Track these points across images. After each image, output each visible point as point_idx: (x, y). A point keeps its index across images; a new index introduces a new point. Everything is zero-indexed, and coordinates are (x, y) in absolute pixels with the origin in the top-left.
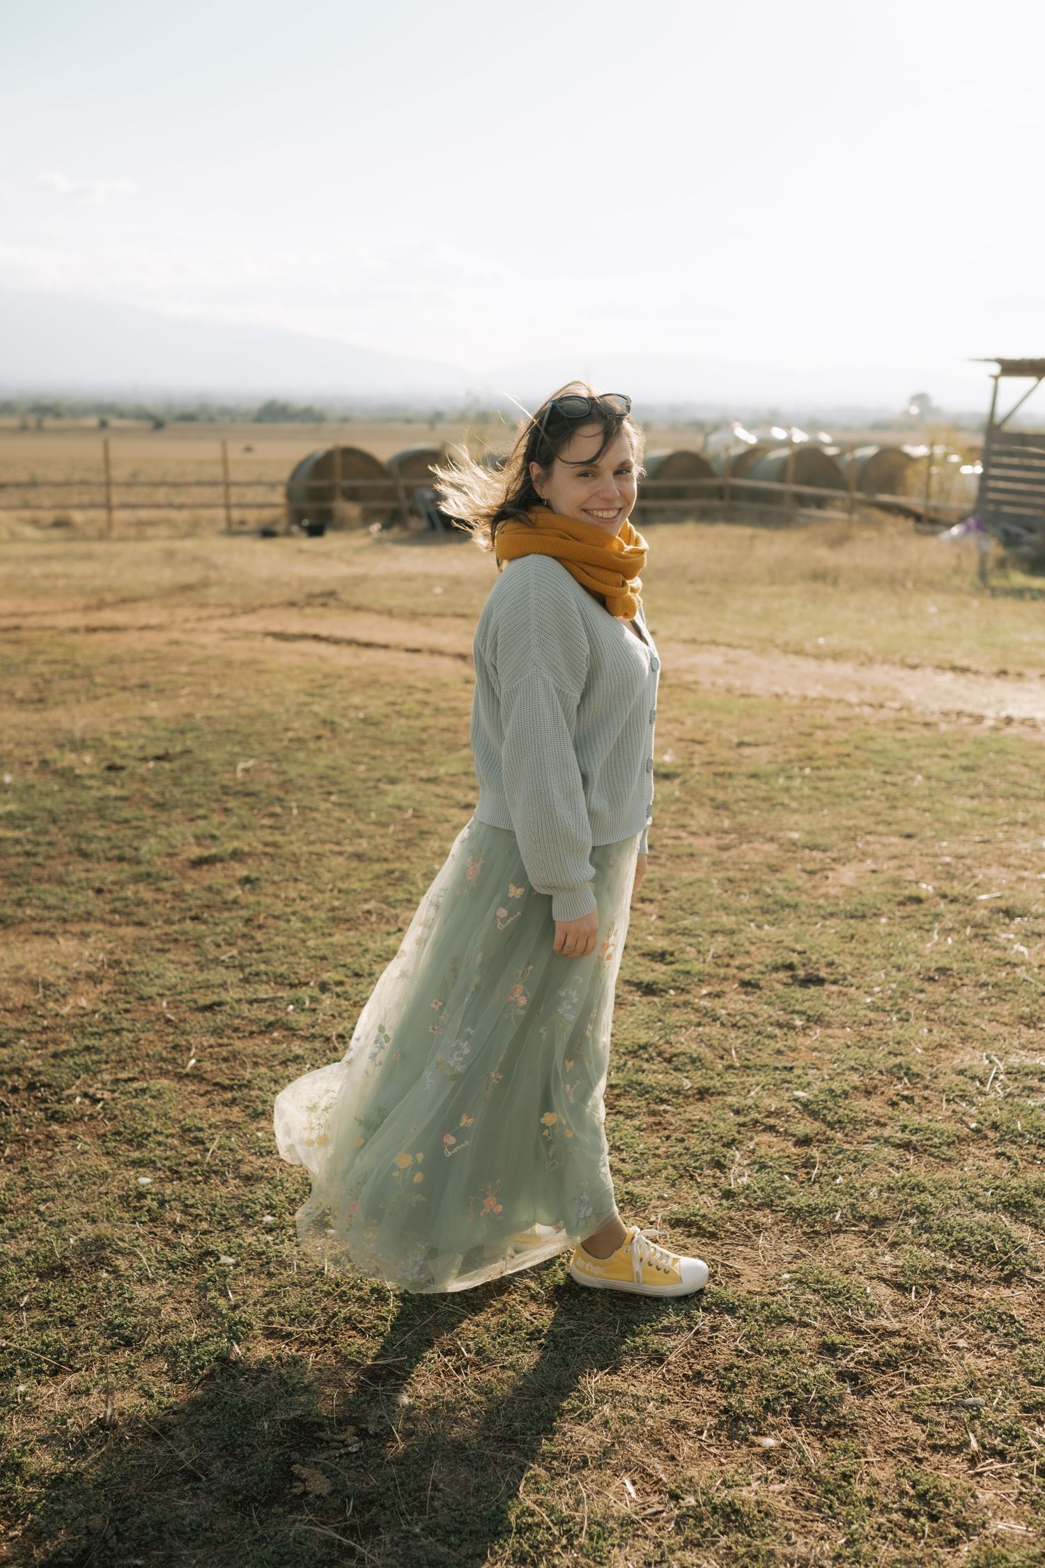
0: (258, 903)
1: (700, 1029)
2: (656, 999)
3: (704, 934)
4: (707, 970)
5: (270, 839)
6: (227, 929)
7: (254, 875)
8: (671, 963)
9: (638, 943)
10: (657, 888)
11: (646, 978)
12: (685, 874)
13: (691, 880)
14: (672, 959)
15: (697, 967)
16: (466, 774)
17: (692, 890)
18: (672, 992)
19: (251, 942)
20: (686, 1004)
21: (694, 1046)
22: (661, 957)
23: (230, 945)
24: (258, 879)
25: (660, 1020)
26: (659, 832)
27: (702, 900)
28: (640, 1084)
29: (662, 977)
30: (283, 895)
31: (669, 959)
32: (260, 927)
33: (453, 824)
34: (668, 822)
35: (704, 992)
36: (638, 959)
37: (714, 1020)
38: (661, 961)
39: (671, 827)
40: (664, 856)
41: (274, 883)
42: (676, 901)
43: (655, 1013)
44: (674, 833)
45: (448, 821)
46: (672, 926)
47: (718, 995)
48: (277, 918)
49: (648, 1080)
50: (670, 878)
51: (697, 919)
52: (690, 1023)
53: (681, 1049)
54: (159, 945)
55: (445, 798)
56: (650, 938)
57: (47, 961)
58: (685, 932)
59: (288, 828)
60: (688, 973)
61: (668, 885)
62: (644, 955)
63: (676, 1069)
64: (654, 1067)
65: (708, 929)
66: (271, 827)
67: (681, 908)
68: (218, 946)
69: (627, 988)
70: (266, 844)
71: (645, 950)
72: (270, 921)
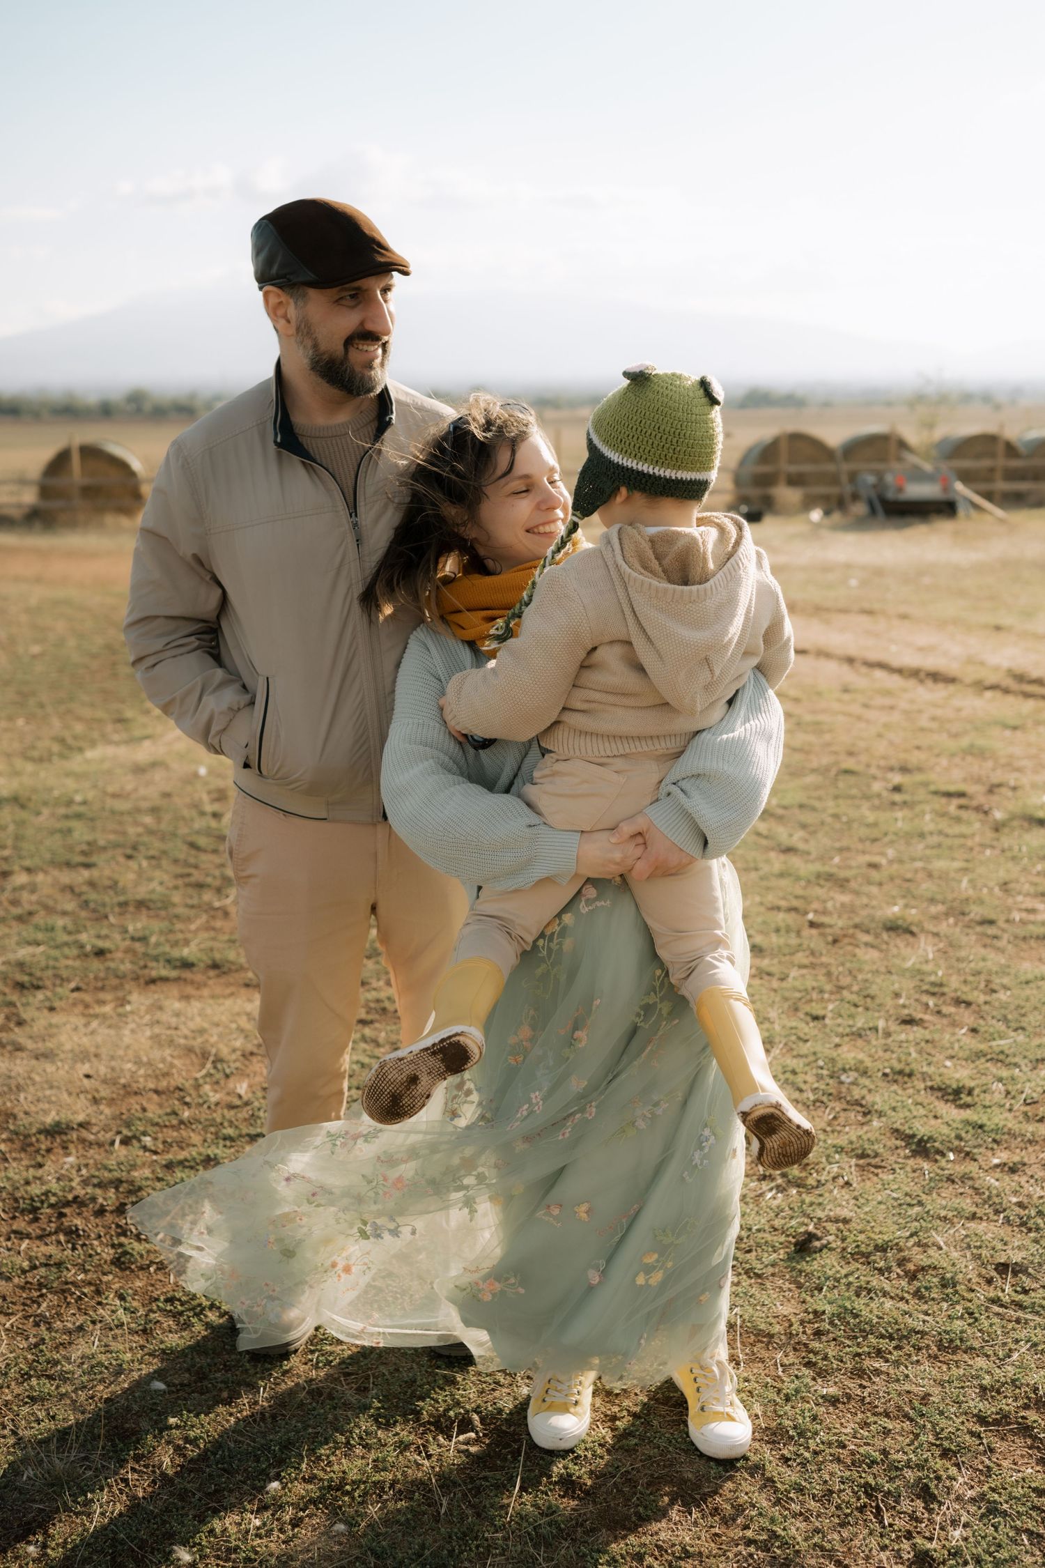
1: (972, 1225)
2: (926, 1165)
3: (1022, 1063)
4: (1012, 1125)
8: (968, 1106)
9: (931, 1070)
10: (982, 985)
11: (922, 1129)
12: (1026, 965)
13: (1030, 976)
14: (968, 1099)
15: (998, 1118)
16: (801, 806)
17: (1028, 991)
18: (951, 1156)
20: (965, 1177)
21: (955, 1254)
22: (955, 1094)
25: (920, 1203)
26: (1010, 901)
27: (1036, 1008)
28: (856, 1316)
29: (945, 1130)
31: (966, 1099)
33: (761, 873)
34: (1027, 887)
35: (996, 1161)
36: (923, 1097)
37: (997, 1212)
38: (954, 1101)
39: (1027, 895)
40: (1006, 936)
42: (1004, 1006)
43: (917, 1190)
44: (1029, 903)
45: (756, 869)
46: (983, 1047)
47: (1013, 1170)
49: (869, 1309)
50: (1004, 971)
51: (1021, 1038)
52: (959, 1213)
53: (934, 1256)
54: (362, 1014)
55: (766, 837)
56: (948, 1063)
57: (234, 1026)
58: (1000, 1058)
60: (981, 1127)
61: (997, 981)
62: (932, 1088)
63: (917, 1294)
64: (887, 1286)
65: (1031, 1057)
67: (1005, 1019)
69: (895, 1142)
71: (937, 1081)
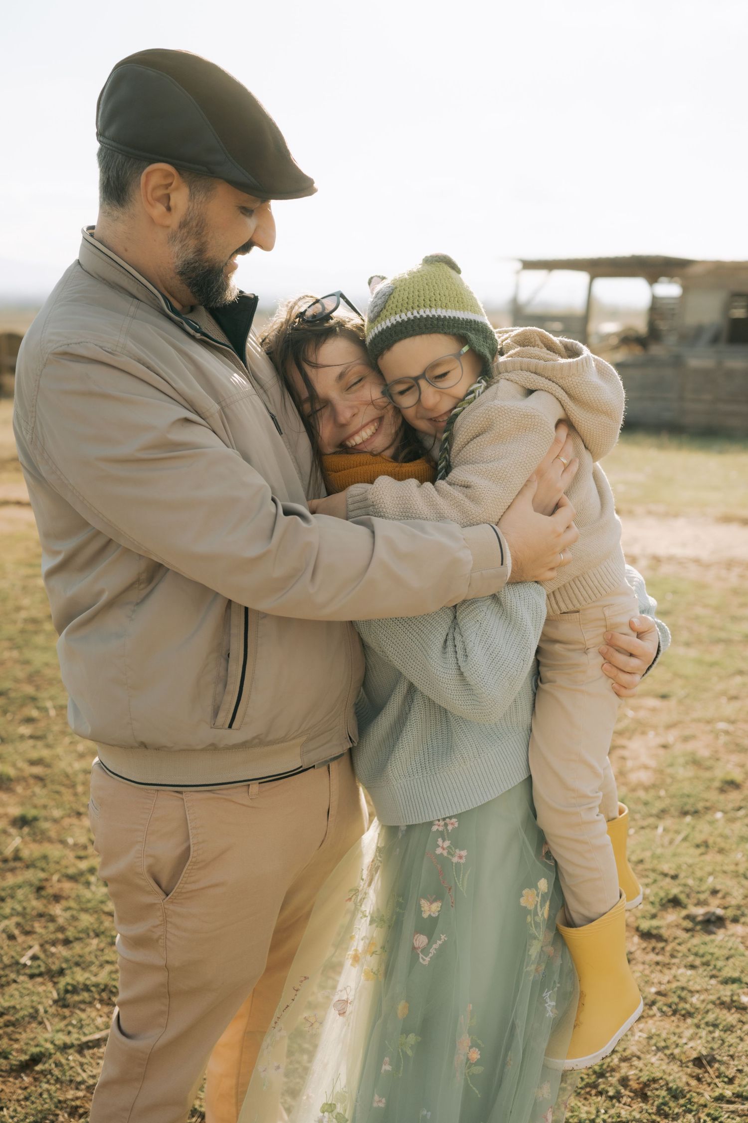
0: (45, 857)
5: (35, 755)
6: (19, 908)
7: (31, 813)
19: (52, 927)
23: (27, 933)
24: (35, 819)
30: (71, 841)
32: (57, 898)
41: (55, 821)
48: (72, 878)
59: (50, 738)
66: (31, 737)
68: (12, 937)
70: (33, 763)
72: (67, 885)
